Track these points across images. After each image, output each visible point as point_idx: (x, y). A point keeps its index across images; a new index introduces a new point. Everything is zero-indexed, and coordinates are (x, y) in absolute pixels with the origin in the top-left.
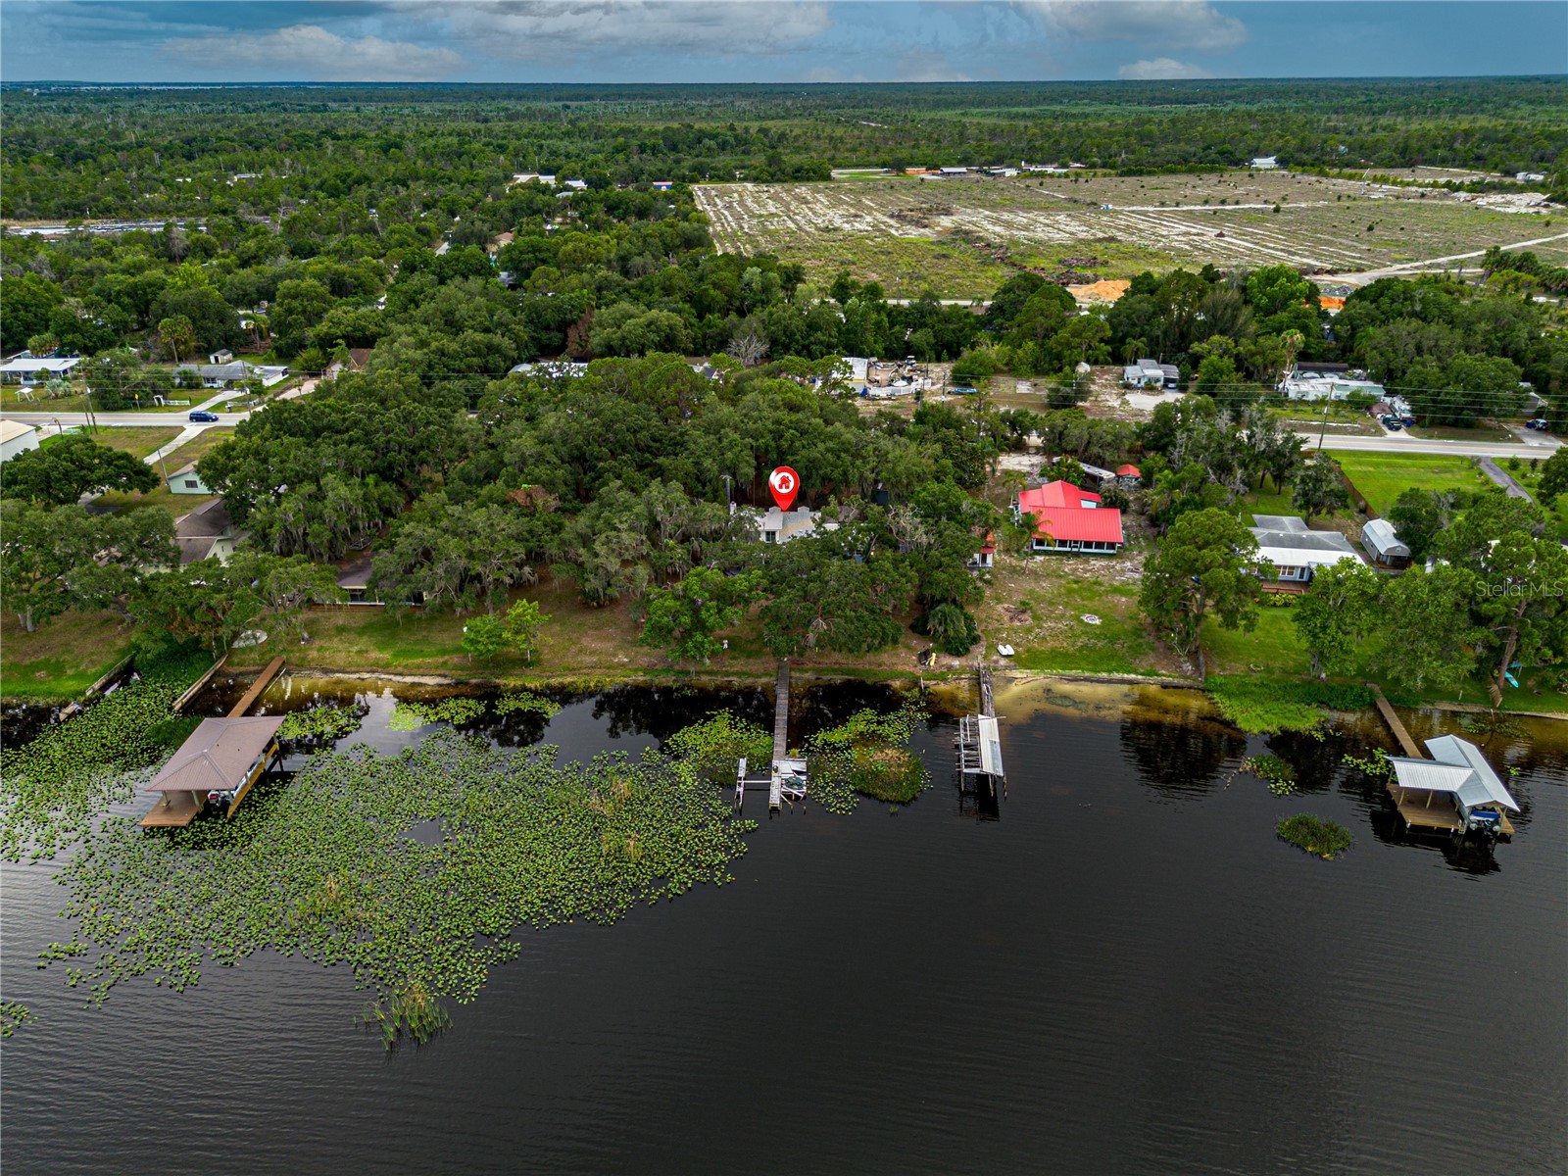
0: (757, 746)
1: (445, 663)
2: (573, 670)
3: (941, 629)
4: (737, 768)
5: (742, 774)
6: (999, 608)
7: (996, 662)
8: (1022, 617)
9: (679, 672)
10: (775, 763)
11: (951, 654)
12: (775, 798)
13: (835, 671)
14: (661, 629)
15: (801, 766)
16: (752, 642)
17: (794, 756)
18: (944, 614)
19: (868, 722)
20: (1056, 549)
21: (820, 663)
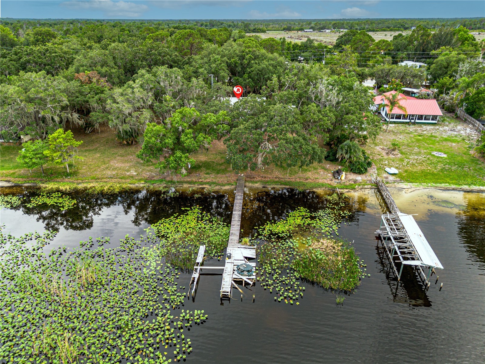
0: (216, 235)
1: (14, 174)
2: (97, 179)
3: (347, 156)
4: (197, 254)
5: (199, 260)
6: (378, 148)
7: (387, 178)
8: (395, 153)
9: (169, 182)
10: (229, 250)
11: (355, 173)
12: (226, 285)
13: (276, 183)
14: (151, 148)
15: (251, 253)
16: (221, 165)
17: (245, 243)
18: (349, 147)
19: (303, 217)
20: (401, 120)
21: (265, 177)
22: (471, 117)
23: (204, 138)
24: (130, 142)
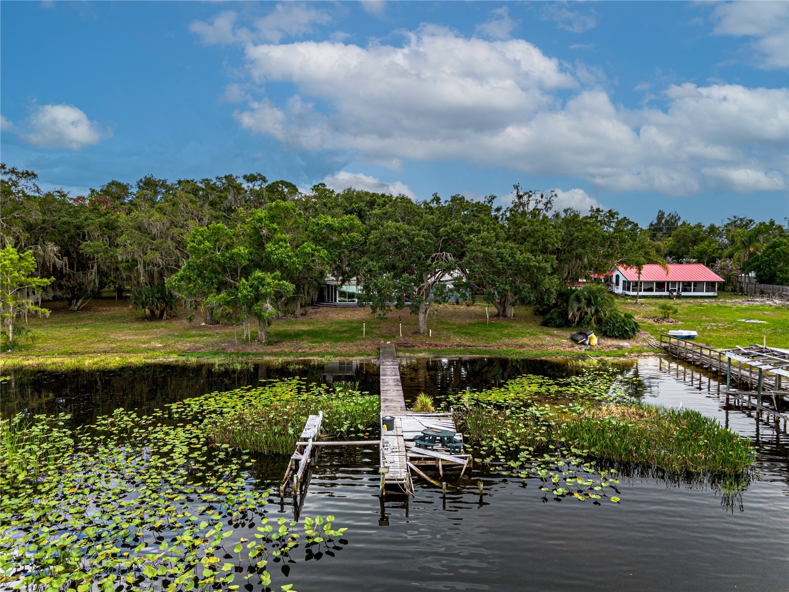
3: (591, 310)
5: (310, 434)
17: (425, 407)
19: (541, 384)
20: (654, 293)
21: (436, 345)
22: (771, 286)
23: (313, 250)
24: (157, 312)
